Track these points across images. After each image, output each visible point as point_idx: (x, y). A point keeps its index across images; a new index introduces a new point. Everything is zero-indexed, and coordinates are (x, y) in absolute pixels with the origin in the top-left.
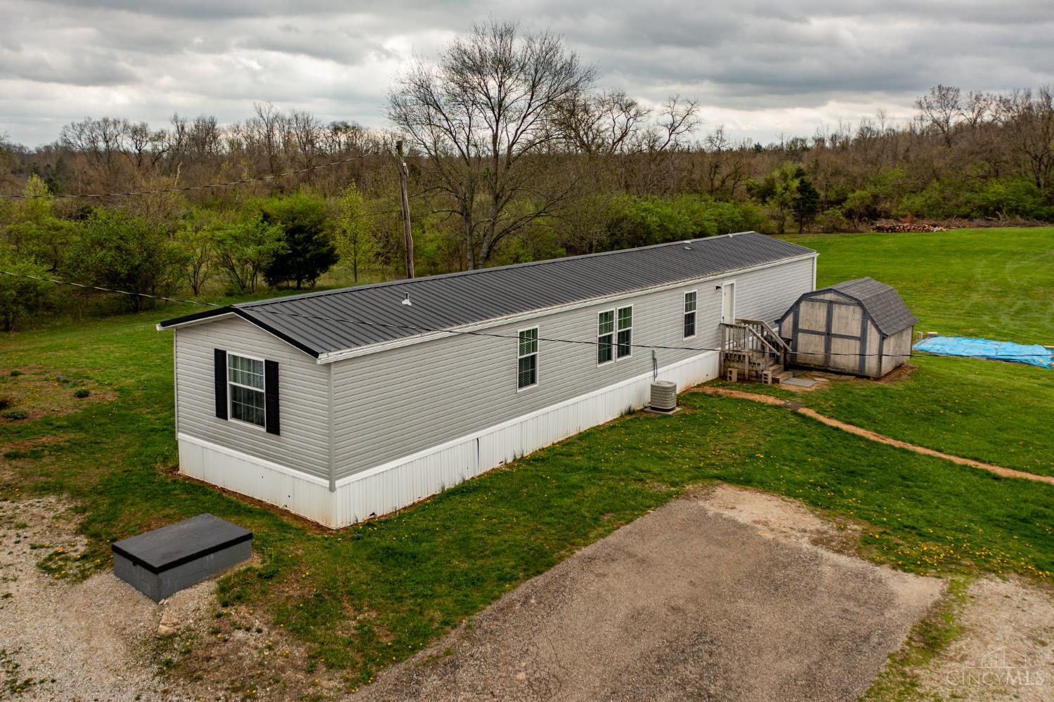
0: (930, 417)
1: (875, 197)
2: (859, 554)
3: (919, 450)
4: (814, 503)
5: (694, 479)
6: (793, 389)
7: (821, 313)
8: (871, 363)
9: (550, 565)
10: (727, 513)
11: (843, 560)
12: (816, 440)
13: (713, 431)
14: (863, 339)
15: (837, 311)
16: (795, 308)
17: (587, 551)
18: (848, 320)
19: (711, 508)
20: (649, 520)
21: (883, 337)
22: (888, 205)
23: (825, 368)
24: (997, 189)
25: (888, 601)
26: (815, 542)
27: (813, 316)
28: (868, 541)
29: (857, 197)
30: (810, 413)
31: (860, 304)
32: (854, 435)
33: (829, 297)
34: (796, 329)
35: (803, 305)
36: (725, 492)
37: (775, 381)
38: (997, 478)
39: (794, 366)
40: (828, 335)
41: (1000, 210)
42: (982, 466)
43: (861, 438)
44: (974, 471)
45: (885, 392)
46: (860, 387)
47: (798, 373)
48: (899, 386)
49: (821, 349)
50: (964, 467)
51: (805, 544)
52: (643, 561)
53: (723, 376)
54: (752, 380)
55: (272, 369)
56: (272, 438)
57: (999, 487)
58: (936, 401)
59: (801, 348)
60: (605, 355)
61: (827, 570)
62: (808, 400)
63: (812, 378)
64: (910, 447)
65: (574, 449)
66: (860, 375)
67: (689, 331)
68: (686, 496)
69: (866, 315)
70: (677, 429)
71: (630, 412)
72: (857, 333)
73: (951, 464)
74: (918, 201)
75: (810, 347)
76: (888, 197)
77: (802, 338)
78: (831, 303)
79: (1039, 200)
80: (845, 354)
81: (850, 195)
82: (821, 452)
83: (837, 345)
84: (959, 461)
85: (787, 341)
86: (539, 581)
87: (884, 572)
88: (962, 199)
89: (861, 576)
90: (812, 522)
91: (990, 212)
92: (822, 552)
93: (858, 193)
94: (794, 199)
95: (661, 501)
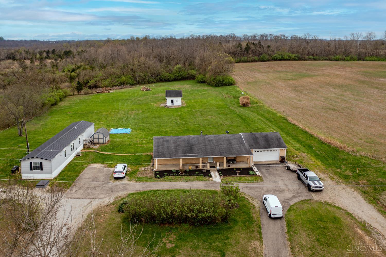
0: (113, 149)
1: (96, 81)
2: (107, 167)
3: (112, 154)
4: (102, 163)
5: (88, 164)
6: (95, 148)
7: (97, 136)
8: (105, 142)
9: (79, 176)
10: (93, 167)
11: (106, 168)
12: (100, 155)
13: (88, 157)
14: (103, 139)
15: (99, 135)
16: (93, 135)
17: (82, 174)
18: (101, 136)
19: (92, 166)
20: (86, 169)
21: (106, 138)
22: (99, 84)
23: (98, 144)
24: (123, 78)
25: (110, 171)
26: (103, 167)
27: (96, 136)
28: (108, 166)
29: (92, 82)
30: (98, 152)
31: (102, 134)
32: (104, 154)
33: (98, 133)
34: (93, 138)
35: (94, 135)
36: (92, 164)
37: (92, 147)
38: (120, 156)
39: (94, 144)
40: (98, 139)
41: (124, 83)
42: (119, 155)
43: (105, 154)
44: (118, 155)
45: (107, 146)
46: (103, 146)
47: (95, 145)
48: (108, 145)
49: (97, 141)
50: (117, 155)
51: (102, 168)
52: (87, 173)
53: (84, 148)
54: (89, 148)
55: (41, 163)
56: (42, 171)
57: (120, 157)
58: (113, 146)
59: (94, 141)
60: (72, 150)
61: (105, 170)
62: (97, 149)
63: (97, 145)
64: (111, 154)
65: (72, 164)
66: (103, 144)
67: (80, 143)
68: (88, 166)
69: (103, 135)
70: (83, 158)
71: (75, 157)
72: (102, 138)
73: (115, 155)
74: (106, 83)
75: (96, 141)
76: (99, 81)
77: (94, 140)
78: (98, 134)
79: (133, 80)
80: (101, 141)
81: (90, 81)
82: (101, 157)
83: (100, 140)
84: (116, 154)
85: (93, 141)
86: (79, 177)
87: (110, 168)
88: (116, 81)
89: (108, 169)
90: (102, 165)
91: (122, 84)
92: (104, 168)
93: (92, 81)
94: (77, 86)
95: (86, 167)
